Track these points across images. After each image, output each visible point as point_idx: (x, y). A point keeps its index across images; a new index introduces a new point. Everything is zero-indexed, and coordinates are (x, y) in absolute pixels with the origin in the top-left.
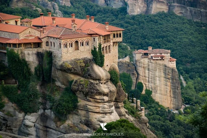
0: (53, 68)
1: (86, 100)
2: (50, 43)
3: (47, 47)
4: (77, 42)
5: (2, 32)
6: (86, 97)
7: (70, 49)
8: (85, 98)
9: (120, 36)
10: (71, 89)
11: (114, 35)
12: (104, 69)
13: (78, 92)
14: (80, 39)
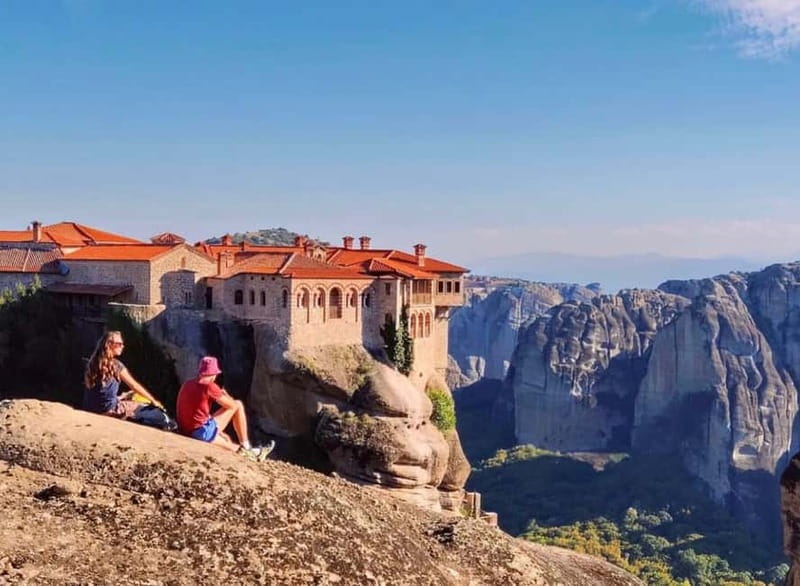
0: (257, 373)
1: (361, 477)
2: (247, 297)
3: (237, 306)
4: (335, 293)
5: (94, 263)
6: (364, 467)
7: (314, 310)
8: (360, 470)
9: (457, 290)
10: (316, 439)
11: (441, 285)
12: (414, 385)
13: (338, 450)
14: (345, 283)
